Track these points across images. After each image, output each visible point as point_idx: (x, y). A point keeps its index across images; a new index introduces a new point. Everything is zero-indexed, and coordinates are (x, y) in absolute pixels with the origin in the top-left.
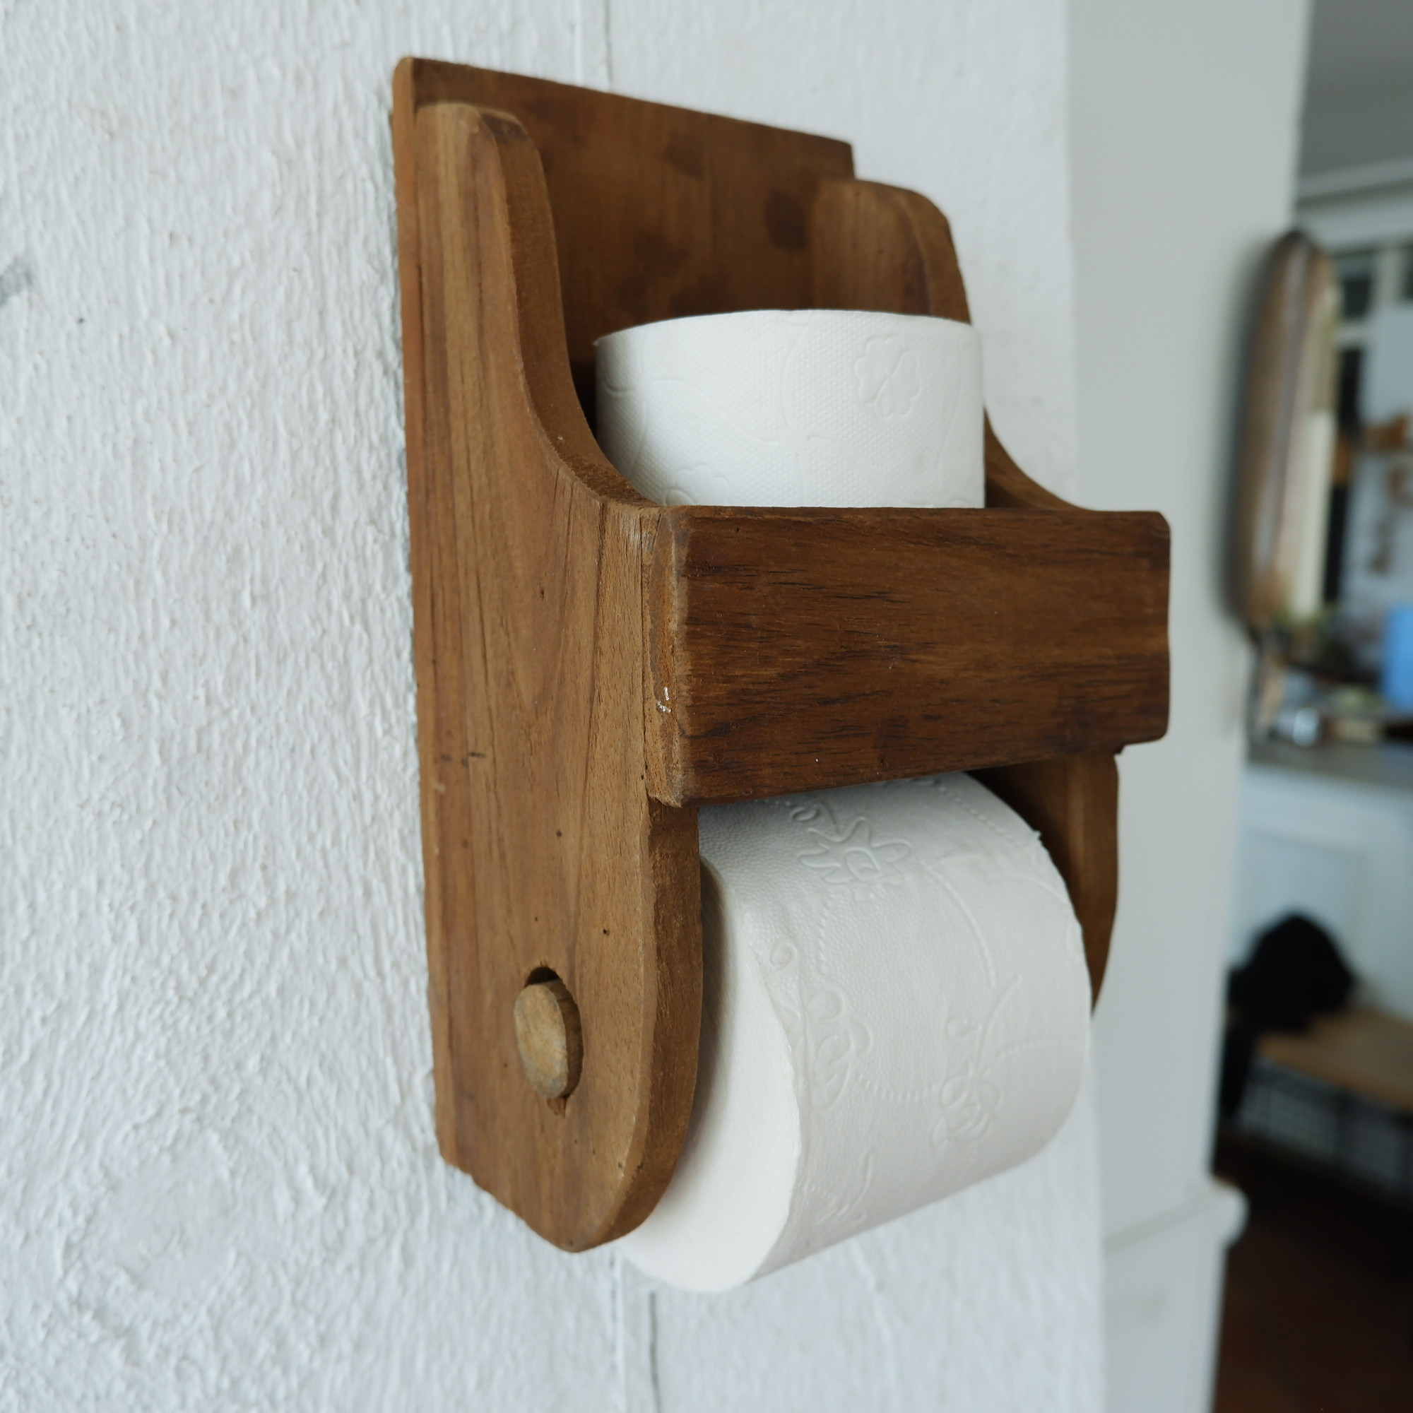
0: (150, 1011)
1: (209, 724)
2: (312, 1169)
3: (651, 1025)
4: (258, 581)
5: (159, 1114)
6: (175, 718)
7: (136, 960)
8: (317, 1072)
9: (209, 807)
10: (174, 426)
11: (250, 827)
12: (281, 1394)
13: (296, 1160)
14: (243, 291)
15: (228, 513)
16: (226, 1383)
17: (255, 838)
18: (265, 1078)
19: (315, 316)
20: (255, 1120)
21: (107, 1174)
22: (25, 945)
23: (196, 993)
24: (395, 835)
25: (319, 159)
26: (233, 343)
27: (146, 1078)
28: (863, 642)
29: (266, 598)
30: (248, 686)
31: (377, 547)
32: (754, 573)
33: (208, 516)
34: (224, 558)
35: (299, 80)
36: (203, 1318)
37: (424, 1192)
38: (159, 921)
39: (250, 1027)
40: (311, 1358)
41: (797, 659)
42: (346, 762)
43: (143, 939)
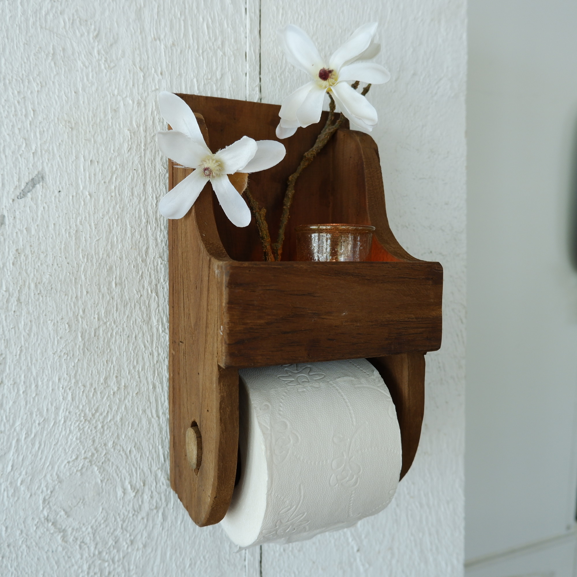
0: (75, 423)
1: (99, 327)
2: (130, 483)
3: (218, 446)
4: (118, 278)
5: (77, 458)
6: (87, 325)
7: (71, 406)
8: (133, 449)
9: (98, 355)
10: (90, 226)
11: (112, 363)
12: (116, 558)
13: (125, 479)
14: (116, 178)
15: (108, 255)
16: (97, 553)
17: (114, 367)
18: (114, 449)
19: (142, 185)
20: (111, 463)
21: (58, 477)
22: (34, 399)
23: (91, 419)
25: (146, 131)
26: (112, 196)
27: (73, 446)
28: (302, 311)
29: (121, 284)
30: (113, 314)
31: (162, 266)
32: (256, 286)
33: (101, 256)
34: (106, 270)
36: (90, 530)
38: (79, 393)
39: (110, 431)
40: (127, 548)
41: (273, 317)
42: (148, 342)
43: (73, 399)
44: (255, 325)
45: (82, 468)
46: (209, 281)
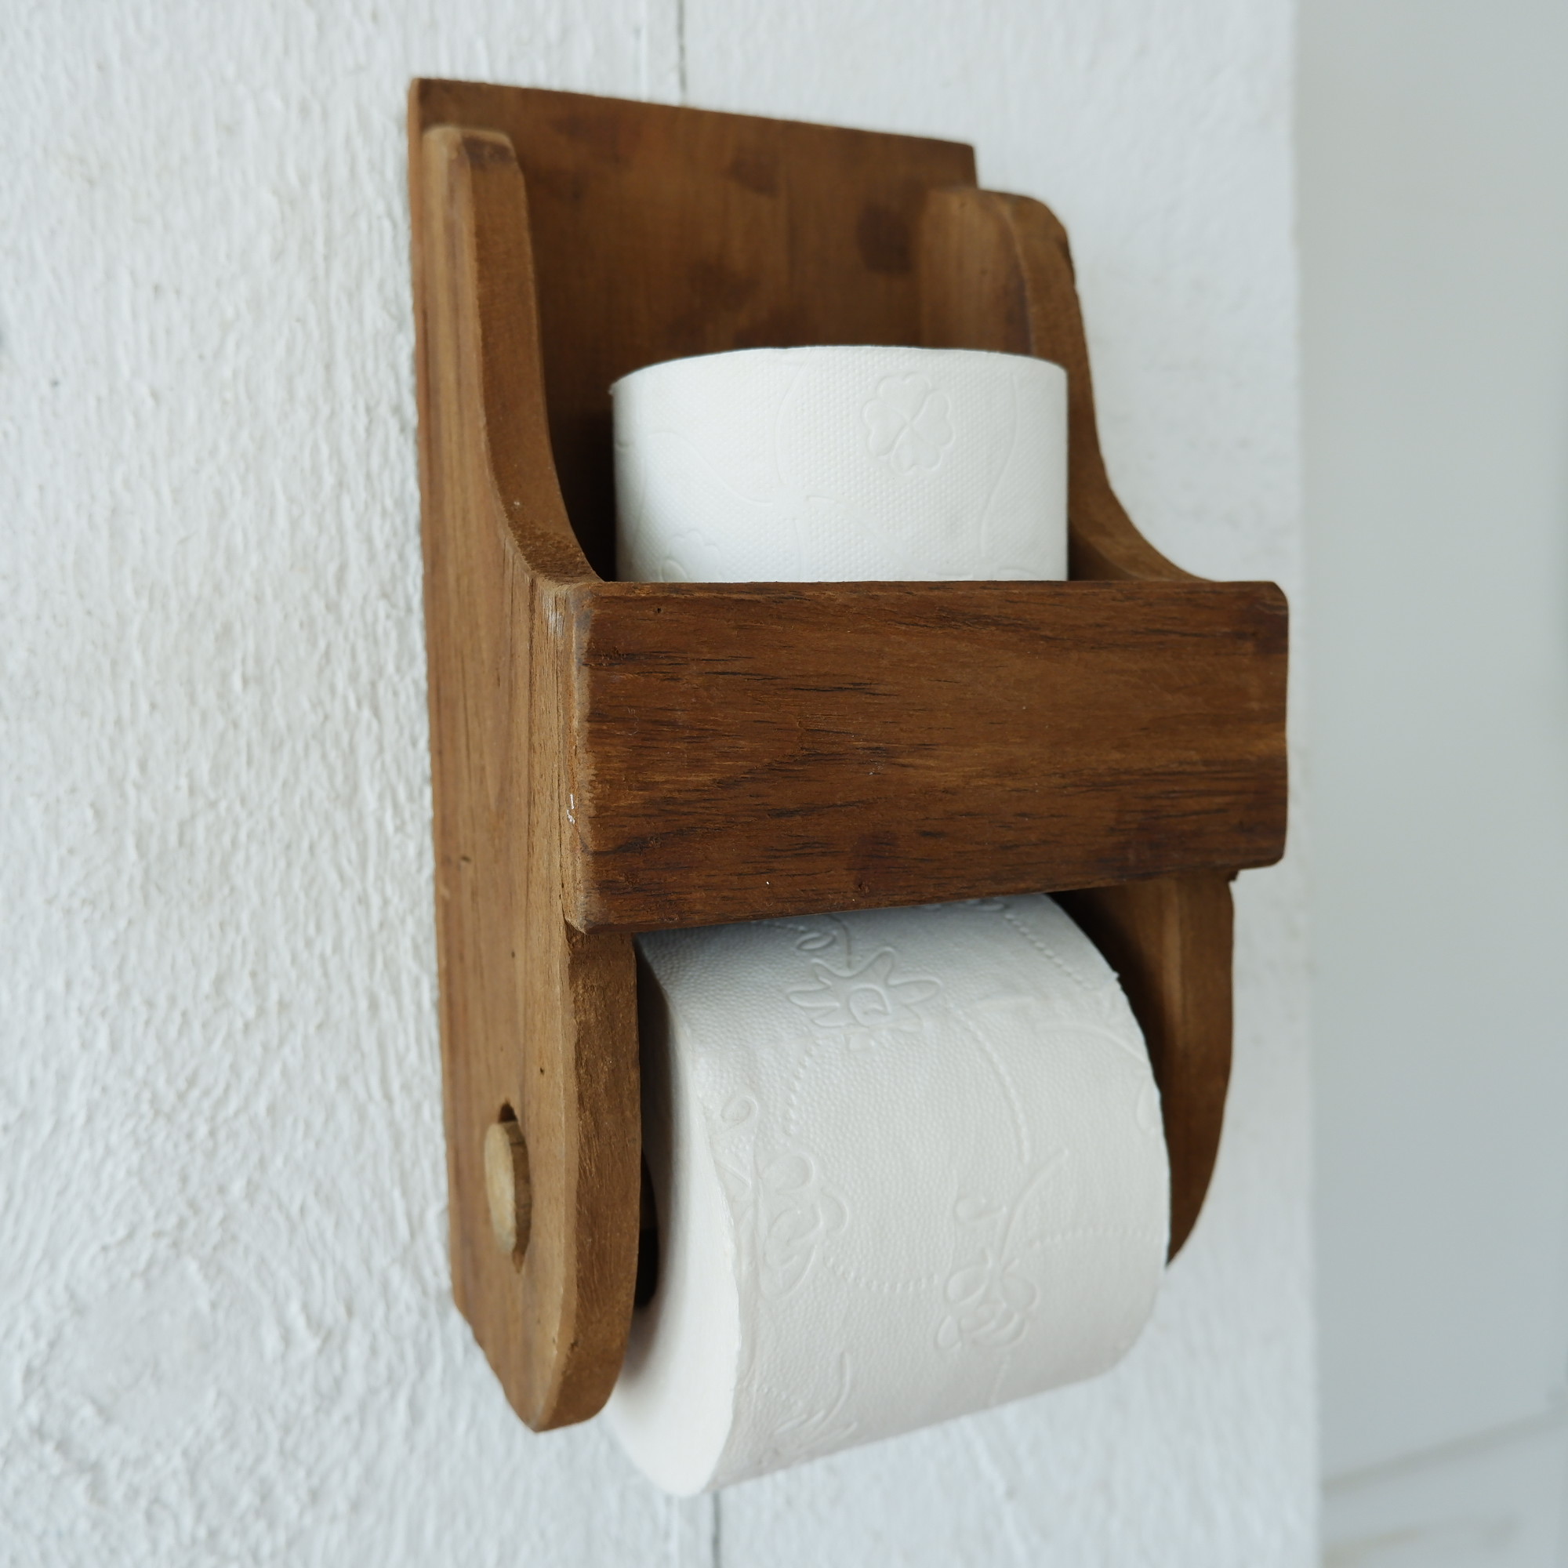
0: (122, 1124)
1: (193, 817)
2: (305, 1307)
3: (574, 1183)
4: (250, 663)
5: (130, 1235)
6: (155, 810)
7: (107, 1069)
8: (312, 1200)
9: (192, 906)
10: (157, 493)
11: (238, 929)
12: (266, 1550)
13: (287, 1296)
14: (238, 346)
15: (217, 588)
16: (202, 1533)
17: (244, 942)
18: (252, 1204)
19: (320, 369)
20: (240, 1249)
21: (72, 1296)
23: (173, 1108)
24: (406, 943)
26: (225, 403)
27: (117, 1198)
28: (834, 743)
29: (260, 680)
30: (237, 776)
31: (390, 624)
32: (679, 661)
33: (194, 591)
34: (212, 636)
35: (304, 110)
36: (177, 1460)
37: (437, 1341)
38: (134, 1029)
39: (235, 1148)
40: (301, 1514)
41: (740, 763)
42: (350, 861)
43: (114, 1046)
44: (680, 791)
45: (150, 1265)
46: (531, 655)
